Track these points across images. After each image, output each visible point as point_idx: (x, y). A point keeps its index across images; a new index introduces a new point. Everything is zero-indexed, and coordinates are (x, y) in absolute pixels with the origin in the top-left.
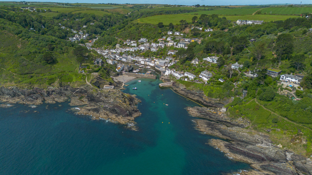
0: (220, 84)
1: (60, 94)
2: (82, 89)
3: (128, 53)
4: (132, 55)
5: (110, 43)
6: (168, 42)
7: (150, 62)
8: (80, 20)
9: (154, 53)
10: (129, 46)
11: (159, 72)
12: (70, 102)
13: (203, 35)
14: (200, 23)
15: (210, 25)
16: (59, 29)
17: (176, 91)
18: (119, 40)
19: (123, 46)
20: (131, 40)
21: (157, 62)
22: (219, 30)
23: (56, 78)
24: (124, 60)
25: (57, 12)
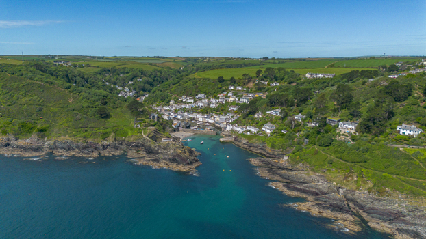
0: (283, 135)
1: (116, 148)
2: (139, 143)
3: (184, 110)
4: (188, 111)
5: (163, 100)
6: (229, 97)
7: (209, 118)
8: (126, 75)
9: (214, 109)
10: (185, 103)
11: (220, 129)
12: (127, 155)
13: (269, 89)
14: (266, 77)
15: (276, 79)
16: (103, 86)
17: (238, 145)
18: (173, 96)
19: (177, 102)
20: (187, 96)
21: (218, 119)
22: (286, 83)
23: (110, 132)
24: (179, 117)
25: (98, 67)
